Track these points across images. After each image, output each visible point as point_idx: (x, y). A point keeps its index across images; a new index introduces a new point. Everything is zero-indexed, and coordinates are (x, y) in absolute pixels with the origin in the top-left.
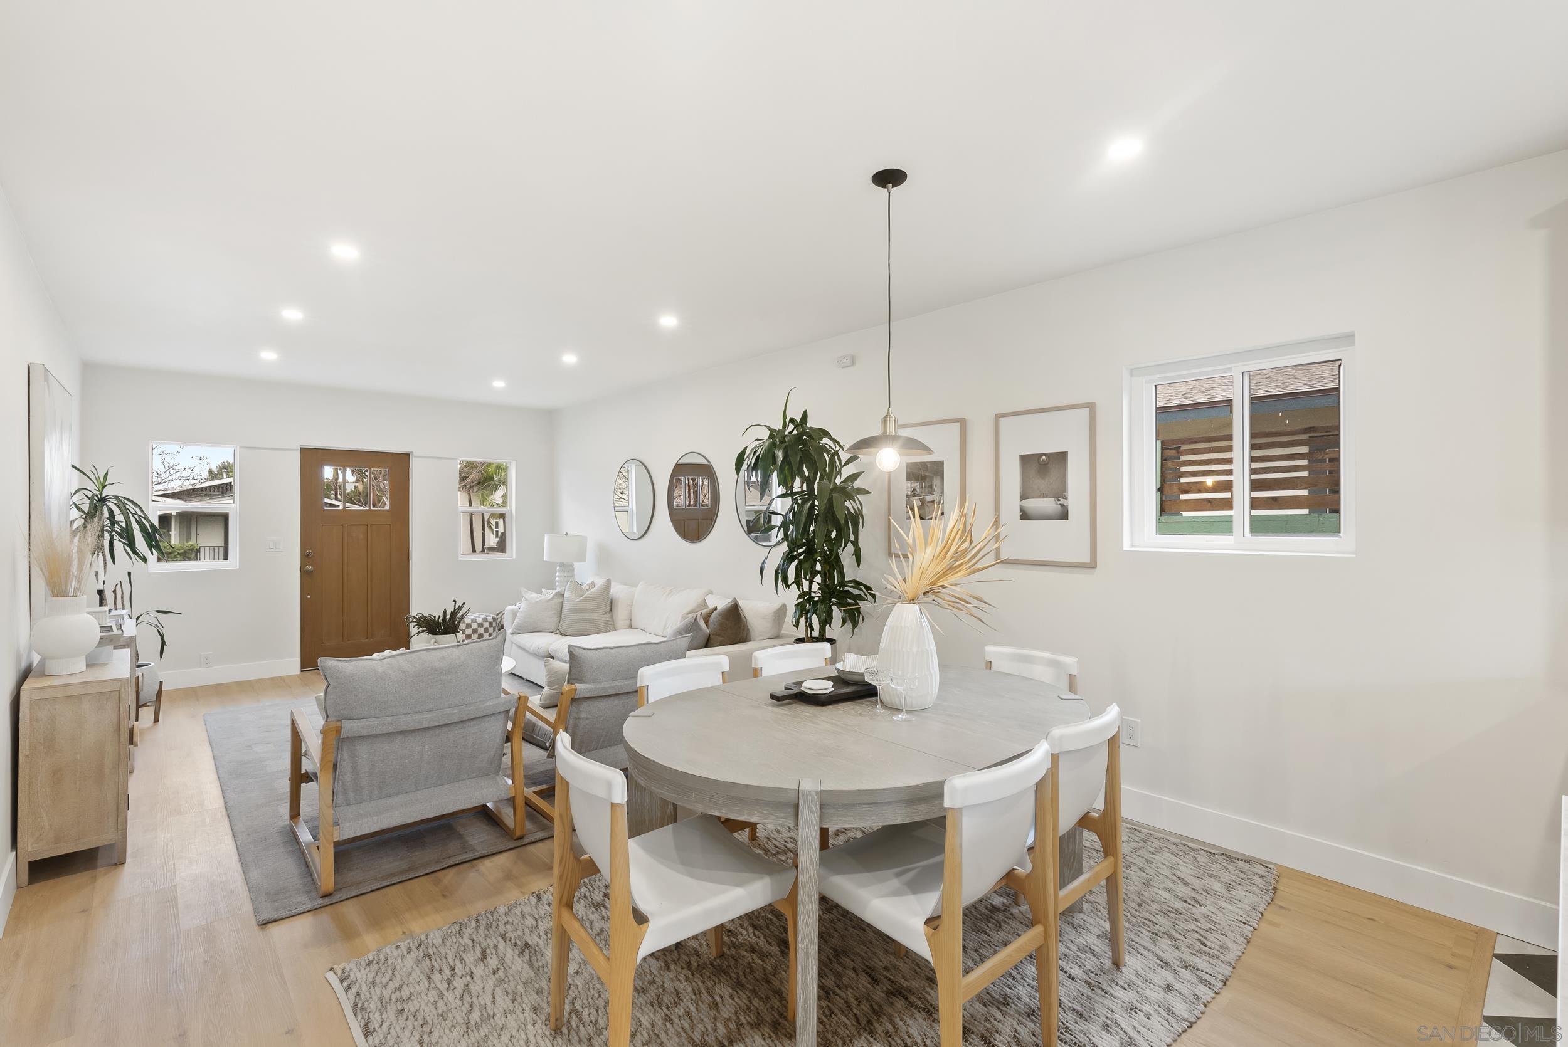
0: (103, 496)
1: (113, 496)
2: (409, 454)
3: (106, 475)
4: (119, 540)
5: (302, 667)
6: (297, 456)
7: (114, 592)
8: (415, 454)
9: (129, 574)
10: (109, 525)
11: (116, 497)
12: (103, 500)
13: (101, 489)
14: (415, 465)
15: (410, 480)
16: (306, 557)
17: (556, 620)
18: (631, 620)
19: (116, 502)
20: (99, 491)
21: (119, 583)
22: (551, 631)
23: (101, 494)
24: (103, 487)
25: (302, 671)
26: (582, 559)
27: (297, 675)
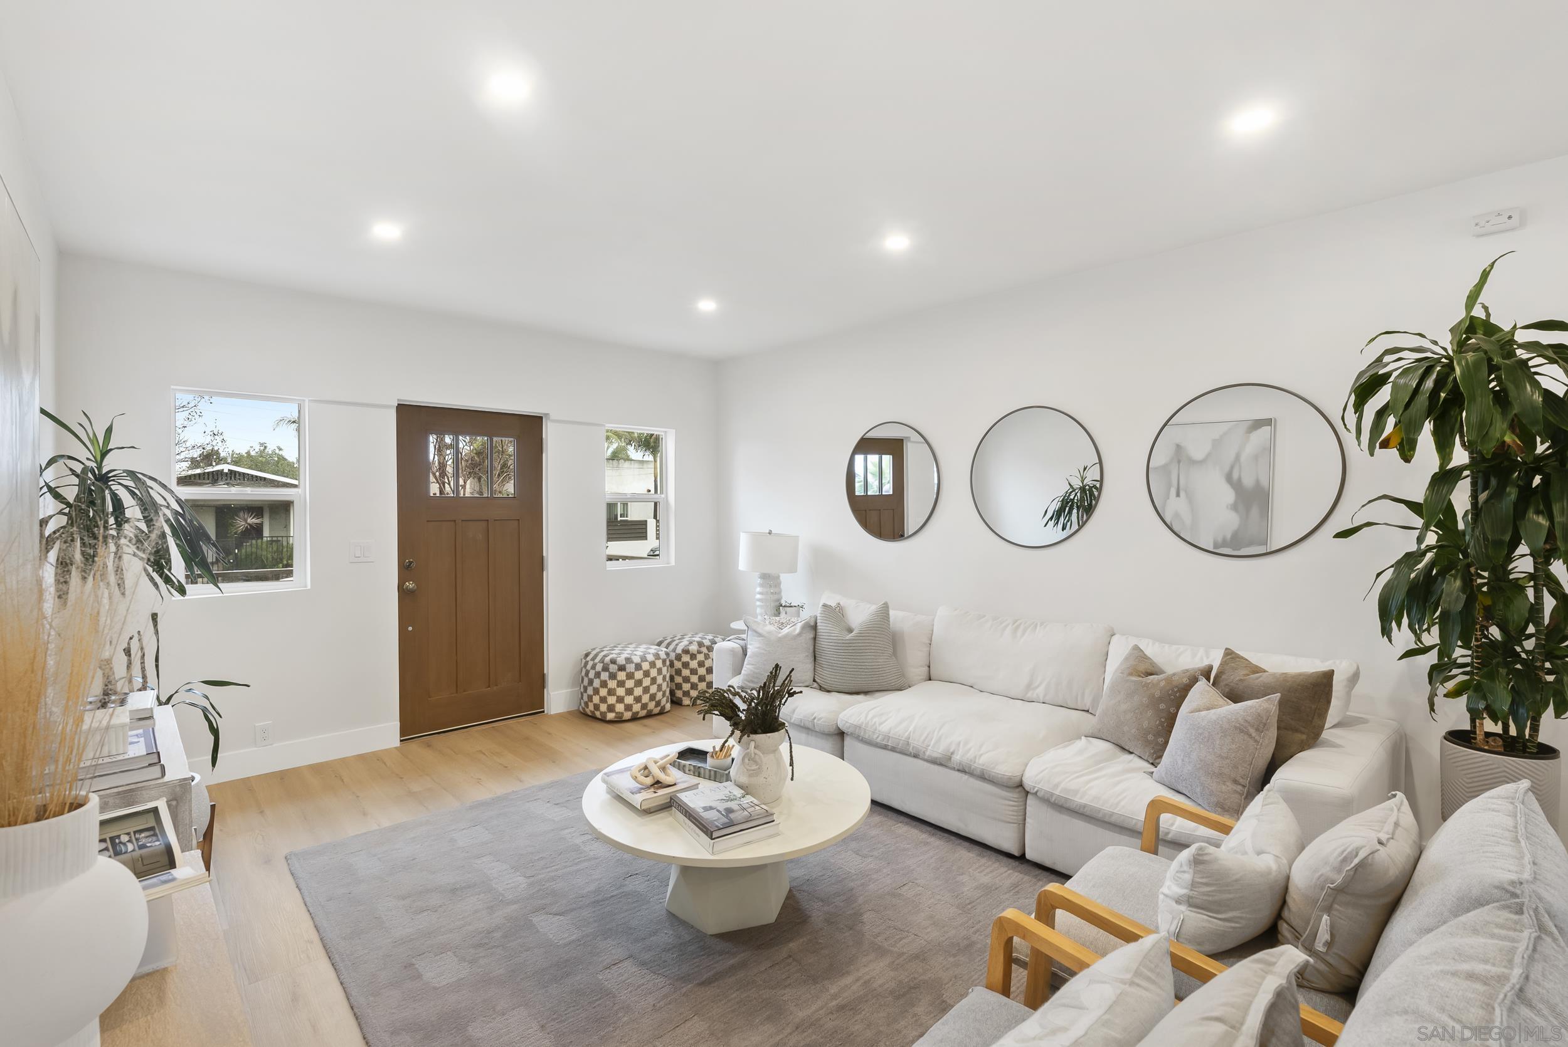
0: (104, 471)
1: (125, 471)
2: (541, 418)
3: (109, 431)
4: (135, 555)
5: (402, 733)
6: (392, 417)
7: (128, 651)
8: (553, 416)
9: (154, 617)
10: (114, 526)
11: (132, 474)
12: (104, 479)
13: (99, 458)
14: (550, 433)
15: (544, 455)
16: (405, 570)
17: (810, 666)
18: (929, 667)
19: (131, 484)
20: (96, 462)
21: (136, 635)
22: (807, 684)
23: (100, 467)
24: (104, 454)
25: (401, 741)
26: (793, 569)
27: (395, 748)
